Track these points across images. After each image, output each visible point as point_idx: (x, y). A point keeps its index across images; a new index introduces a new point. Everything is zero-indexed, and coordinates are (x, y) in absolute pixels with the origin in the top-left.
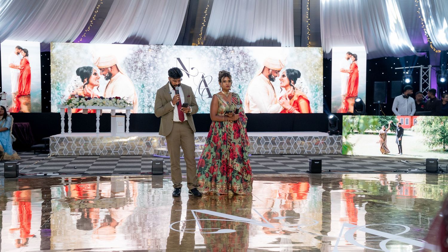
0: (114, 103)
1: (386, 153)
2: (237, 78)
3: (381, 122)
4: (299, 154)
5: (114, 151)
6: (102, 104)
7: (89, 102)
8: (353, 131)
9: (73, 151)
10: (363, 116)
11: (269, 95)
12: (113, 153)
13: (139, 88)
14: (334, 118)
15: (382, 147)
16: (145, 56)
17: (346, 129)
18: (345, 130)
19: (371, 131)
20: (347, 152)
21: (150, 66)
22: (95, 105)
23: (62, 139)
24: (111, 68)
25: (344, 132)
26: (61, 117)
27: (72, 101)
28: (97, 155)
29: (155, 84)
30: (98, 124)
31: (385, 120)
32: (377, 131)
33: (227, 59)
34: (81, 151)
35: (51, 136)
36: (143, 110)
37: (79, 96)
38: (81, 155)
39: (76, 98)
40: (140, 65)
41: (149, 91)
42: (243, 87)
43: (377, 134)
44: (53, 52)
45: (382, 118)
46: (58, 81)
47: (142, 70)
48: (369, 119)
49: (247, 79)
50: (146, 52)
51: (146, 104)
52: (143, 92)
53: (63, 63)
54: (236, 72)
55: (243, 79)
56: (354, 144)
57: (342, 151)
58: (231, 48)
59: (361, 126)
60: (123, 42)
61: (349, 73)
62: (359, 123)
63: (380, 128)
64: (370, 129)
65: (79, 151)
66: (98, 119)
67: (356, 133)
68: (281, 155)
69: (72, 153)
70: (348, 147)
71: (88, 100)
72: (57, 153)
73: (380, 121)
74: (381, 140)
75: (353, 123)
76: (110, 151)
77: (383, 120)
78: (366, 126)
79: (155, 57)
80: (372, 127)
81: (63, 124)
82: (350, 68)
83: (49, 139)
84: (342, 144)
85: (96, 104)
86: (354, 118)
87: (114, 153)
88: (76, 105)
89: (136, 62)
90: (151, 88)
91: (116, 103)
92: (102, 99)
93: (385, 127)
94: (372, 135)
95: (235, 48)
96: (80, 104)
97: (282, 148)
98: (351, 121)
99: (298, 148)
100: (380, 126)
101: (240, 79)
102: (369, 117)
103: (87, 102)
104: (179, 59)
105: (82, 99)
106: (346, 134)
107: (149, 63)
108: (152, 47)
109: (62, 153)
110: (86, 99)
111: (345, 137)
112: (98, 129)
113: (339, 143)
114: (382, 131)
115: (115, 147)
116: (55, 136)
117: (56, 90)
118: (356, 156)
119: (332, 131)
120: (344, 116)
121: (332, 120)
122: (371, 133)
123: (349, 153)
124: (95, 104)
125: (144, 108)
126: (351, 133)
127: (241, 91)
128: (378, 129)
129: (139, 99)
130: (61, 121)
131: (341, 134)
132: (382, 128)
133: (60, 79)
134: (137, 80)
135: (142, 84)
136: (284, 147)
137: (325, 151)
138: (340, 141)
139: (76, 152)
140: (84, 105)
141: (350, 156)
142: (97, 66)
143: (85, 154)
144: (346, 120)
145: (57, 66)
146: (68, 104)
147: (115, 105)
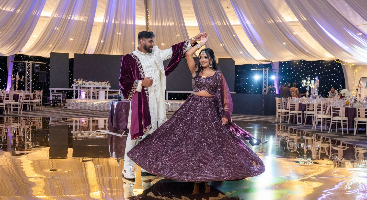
6: (94, 84)
12: (98, 109)
23: (74, 101)
27: (79, 83)
28: (90, 109)
34: (83, 108)
35: (68, 100)
39: (81, 81)
66: (92, 92)
69: (78, 108)
71: (87, 82)
72: (71, 108)
76: (97, 108)
81: (74, 94)
88: (81, 84)
92: (94, 82)
96: (82, 84)
105: (84, 82)
109: (74, 108)
112: (92, 97)
115: (99, 105)
116: (70, 100)
124: (90, 84)
139: (80, 108)
146: (77, 84)
147: (101, 85)
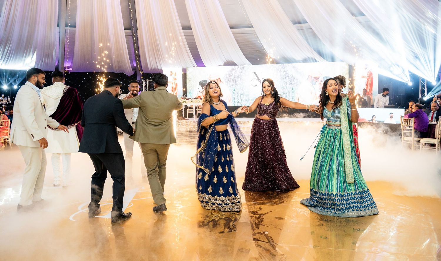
2: (291, 83)
6: (196, 102)
11: (311, 93)
13: (232, 91)
16: (235, 72)
21: (238, 78)
24: (217, 80)
29: (241, 89)
33: (285, 72)
36: (235, 104)
40: (232, 77)
41: (238, 93)
42: (294, 89)
44: (188, 73)
46: (190, 89)
47: (234, 80)
49: (297, 84)
50: (236, 69)
51: (236, 101)
52: (234, 94)
53: (192, 79)
54: (290, 79)
55: (295, 84)
58: (287, 64)
60: (223, 65)
61: (367, 78)
79: (241, 73)
82: (367, 75)
85: (192, 102)
89: (231, 76)
90: (239, 91)
95: (290, 64)
96: (183, 102)
101: (293, 84)
103: (187, 101)
104: (255, 73)
105: (185, 99)
107: (238, 76)
108: (240, 66)
110: (187, 100)
117: (189, 94)
125: (235, 103)
127: (293, 92)
129: (232, 98)
133: (191, 87)
134: (231, 86)
135: (234, 89)
142: (210, 79)
145: (189, 80)
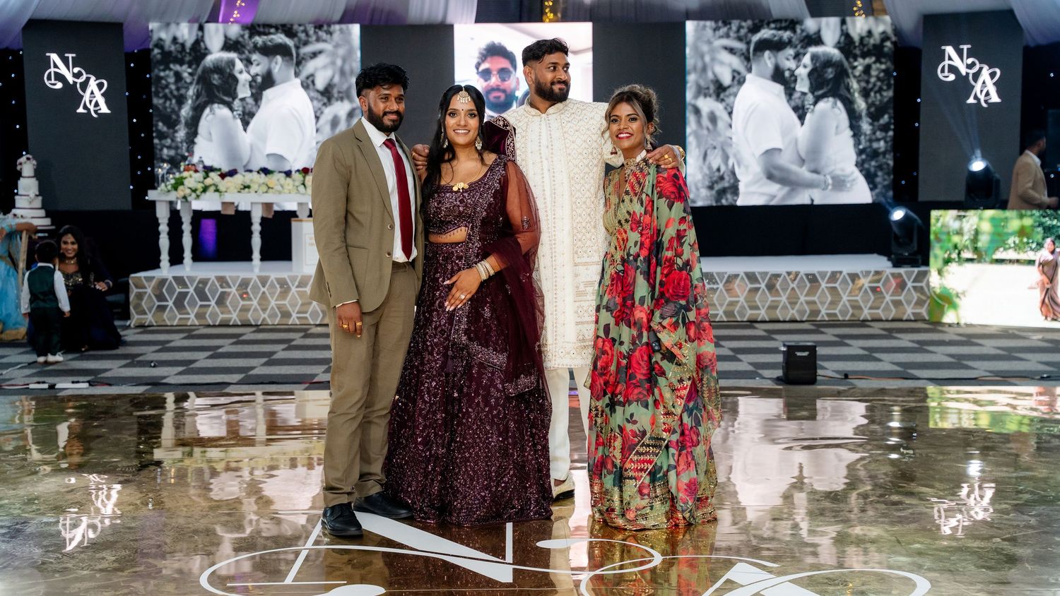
0: (297, 183)
1: (1055, 318)
3: (1044, 229)
4: (802, 322)
5: (298, 313)
6: (265, 189)
7: (229, 184)
8: (959, 254)
9: (189, 314)
10: (989, 213)
12: (294, 319)
14: (906, 217)
15: (1043, 302)
17: (941, 248)
18: (937, 253)
19: (1011, 255)
20: (942, 313)
22: (247, 190)
23: (163, 282)
25: (936, 257)
26: (159, 225)
27: (186, 182)
28: (251, 325)
30: (256, 242)
31: (1055, 222)
32: (1030, 255)
34: (214, 315)
35: (133, 275)
37: (205, 167)
38: (211, 324)
39: (196, 171)
43: (1031, 262)
45: (1044, 217)
48: (1006, 220)
56: (964, 293)
57: (929, 312)
59: (983, 241)
60: (338, 16)
62: (977, 233)
63: (1040, 245)
64: (1010, 248)
65: (206, 313)
66: (256, 228)
67: (971, 260)
68: (752, 323)
69: (189, 319)
70: (946, 300)
71: (228, 179)
72: (149, 318)
73: (1041, 224)
74: (1042, 281)
75: (960, 232)
76: (286, 315)
77: (1048, 222)
78: (999, 239)
80: (1017, 242)
81: (164, 242)
83: (128, 284)
84: (929, 290)
85: (248, 187)
86: (964, 217)
87: (298, 318)
88: (194, 191)
91: (304, 184)
92: (266, 174)
93: (1054, 244)
94: (1016, 267)
96: (205, 190)
97: (754, 304)
98: (955, 225)
99: (802, 303)
100: (1040, 241)
102: (1008, 213)
103: (224, 184)
105: (212, 174)
106: (940, 262)
109: (164, 320)
110: (223, 176)
111: (937, 273)
112: (256, 255)
113: (919, 290)
114: (1045, 254)
115: (300, 303)
116: (142, 274)
118: (967, 325)
119: (902, 254)
120: (934, 214)
121: (899, 223)
122: (1011, 261)
123: (949, 317)
124: (246, 187)
126: (954, 259)
128: (1032, 249)
130: (159, 233)
131: (926, 263)
132: (1046, 245)
136: (760, 301)
137: (879, 311)
138: (923, 284)
139: (198, 316)
140: (217, 190)
141: (950, 325)
143: (221, 321)
144: (939, 225)
146: (175, 188)
147: (301, 188)
